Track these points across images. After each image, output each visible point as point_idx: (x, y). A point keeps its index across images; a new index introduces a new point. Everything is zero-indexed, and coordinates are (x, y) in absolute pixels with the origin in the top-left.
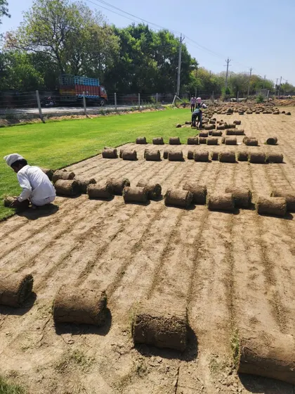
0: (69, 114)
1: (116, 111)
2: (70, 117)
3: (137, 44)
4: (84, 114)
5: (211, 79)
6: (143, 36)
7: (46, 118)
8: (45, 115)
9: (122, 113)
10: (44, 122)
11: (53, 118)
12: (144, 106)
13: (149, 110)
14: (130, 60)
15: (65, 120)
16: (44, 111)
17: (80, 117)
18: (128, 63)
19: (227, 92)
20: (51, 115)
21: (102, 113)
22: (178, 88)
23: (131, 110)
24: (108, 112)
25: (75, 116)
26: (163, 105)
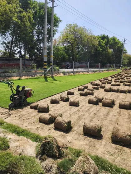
0: (83, 72)
1: (99, 71)
2: (83, 73)
3: (103, 43)
4: (88, 72)
6: (106, 40)
7: (75, 73)
8: (75, 72)
9: (102, 72)
10: (74, 75)
11: (77, 73)
12: (109, 69)
13: (111, 71)
14: (101, 50)
15: (82, 74)
16: (75, 70)
21: (94, 71)
22: (122, 62)
23: (104, 71)
24: (96, 71)
25: (85, 73)
26: (116, 69)
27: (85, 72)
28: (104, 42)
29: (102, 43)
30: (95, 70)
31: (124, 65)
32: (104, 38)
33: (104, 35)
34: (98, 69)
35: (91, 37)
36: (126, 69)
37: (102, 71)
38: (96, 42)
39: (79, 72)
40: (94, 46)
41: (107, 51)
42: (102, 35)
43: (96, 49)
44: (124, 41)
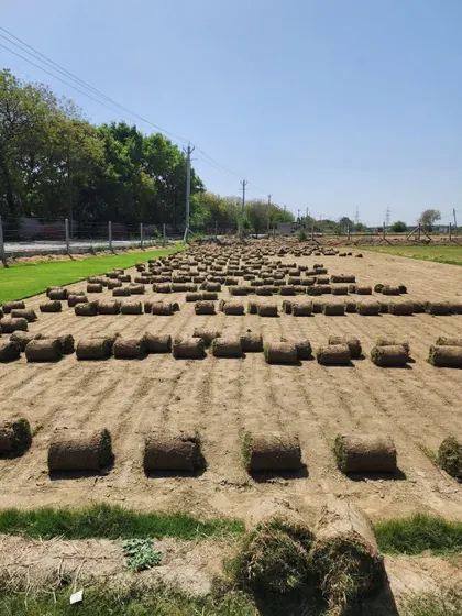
0: (44, 253)
1: (111, 248)
2: (46, 258)
3: (123, 153)
4: (65, 252)
5: (221, 207)
6: (131, 142)
9: (120, 252)
10: (7, 266)
11: (21, 260)
12: (147, 242)
13: (154, 248)
14: (117, 175)
15: (42, 262)
17: (62, 258)
18: (114, 178)
19: (246, 226)
20: (18, 255)
21: (91, 251)
22: (188, 217)
23: (131, 248)
24: (99, 249)
25: (54, 256)
26: (170, 241)
27: (54, 252)
28: (125, 150)
29: (120, 152)
30: (96, 245)
31: (194, 229)
32: (123, 133)
33: (122, 125)
34: (105, 244)
35: (75, 128)
36: (200, 242)
37: (124, 248)
38: (97, 148)
39: (30, 254)
40: (88, 159)
41: (140, 181)
42: (117, 126)
43: (98, 173)
44: (189, 153)
